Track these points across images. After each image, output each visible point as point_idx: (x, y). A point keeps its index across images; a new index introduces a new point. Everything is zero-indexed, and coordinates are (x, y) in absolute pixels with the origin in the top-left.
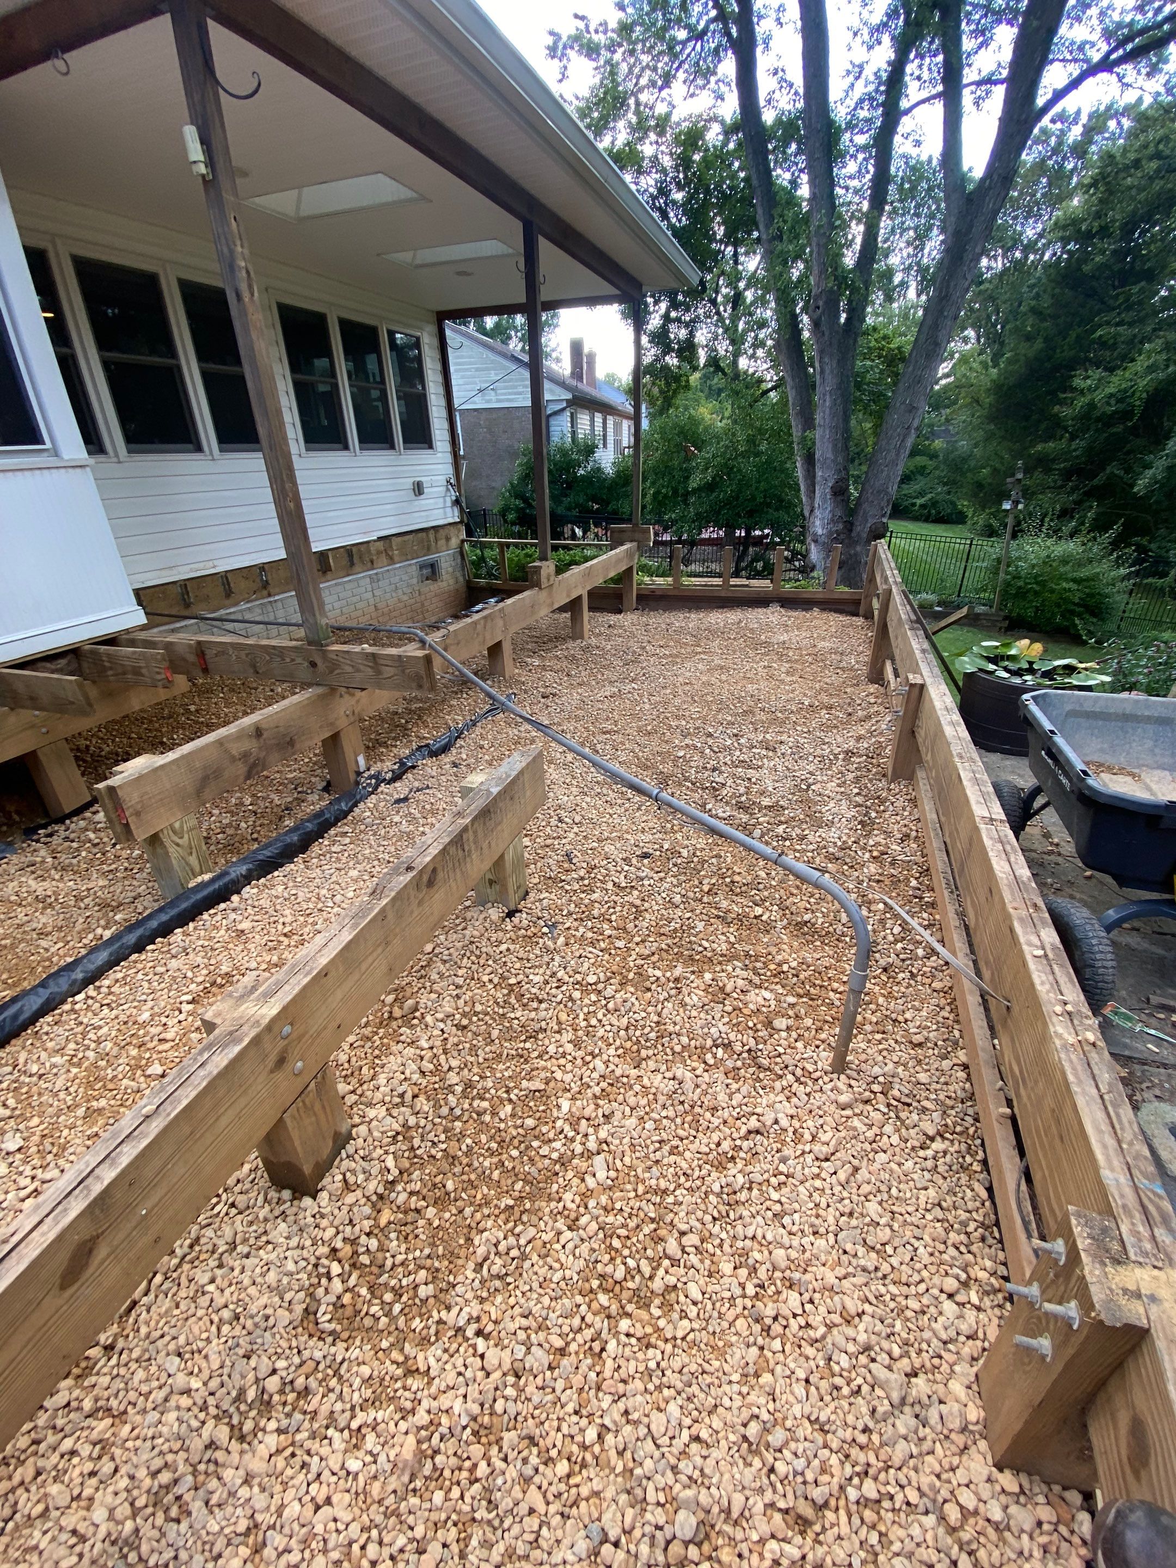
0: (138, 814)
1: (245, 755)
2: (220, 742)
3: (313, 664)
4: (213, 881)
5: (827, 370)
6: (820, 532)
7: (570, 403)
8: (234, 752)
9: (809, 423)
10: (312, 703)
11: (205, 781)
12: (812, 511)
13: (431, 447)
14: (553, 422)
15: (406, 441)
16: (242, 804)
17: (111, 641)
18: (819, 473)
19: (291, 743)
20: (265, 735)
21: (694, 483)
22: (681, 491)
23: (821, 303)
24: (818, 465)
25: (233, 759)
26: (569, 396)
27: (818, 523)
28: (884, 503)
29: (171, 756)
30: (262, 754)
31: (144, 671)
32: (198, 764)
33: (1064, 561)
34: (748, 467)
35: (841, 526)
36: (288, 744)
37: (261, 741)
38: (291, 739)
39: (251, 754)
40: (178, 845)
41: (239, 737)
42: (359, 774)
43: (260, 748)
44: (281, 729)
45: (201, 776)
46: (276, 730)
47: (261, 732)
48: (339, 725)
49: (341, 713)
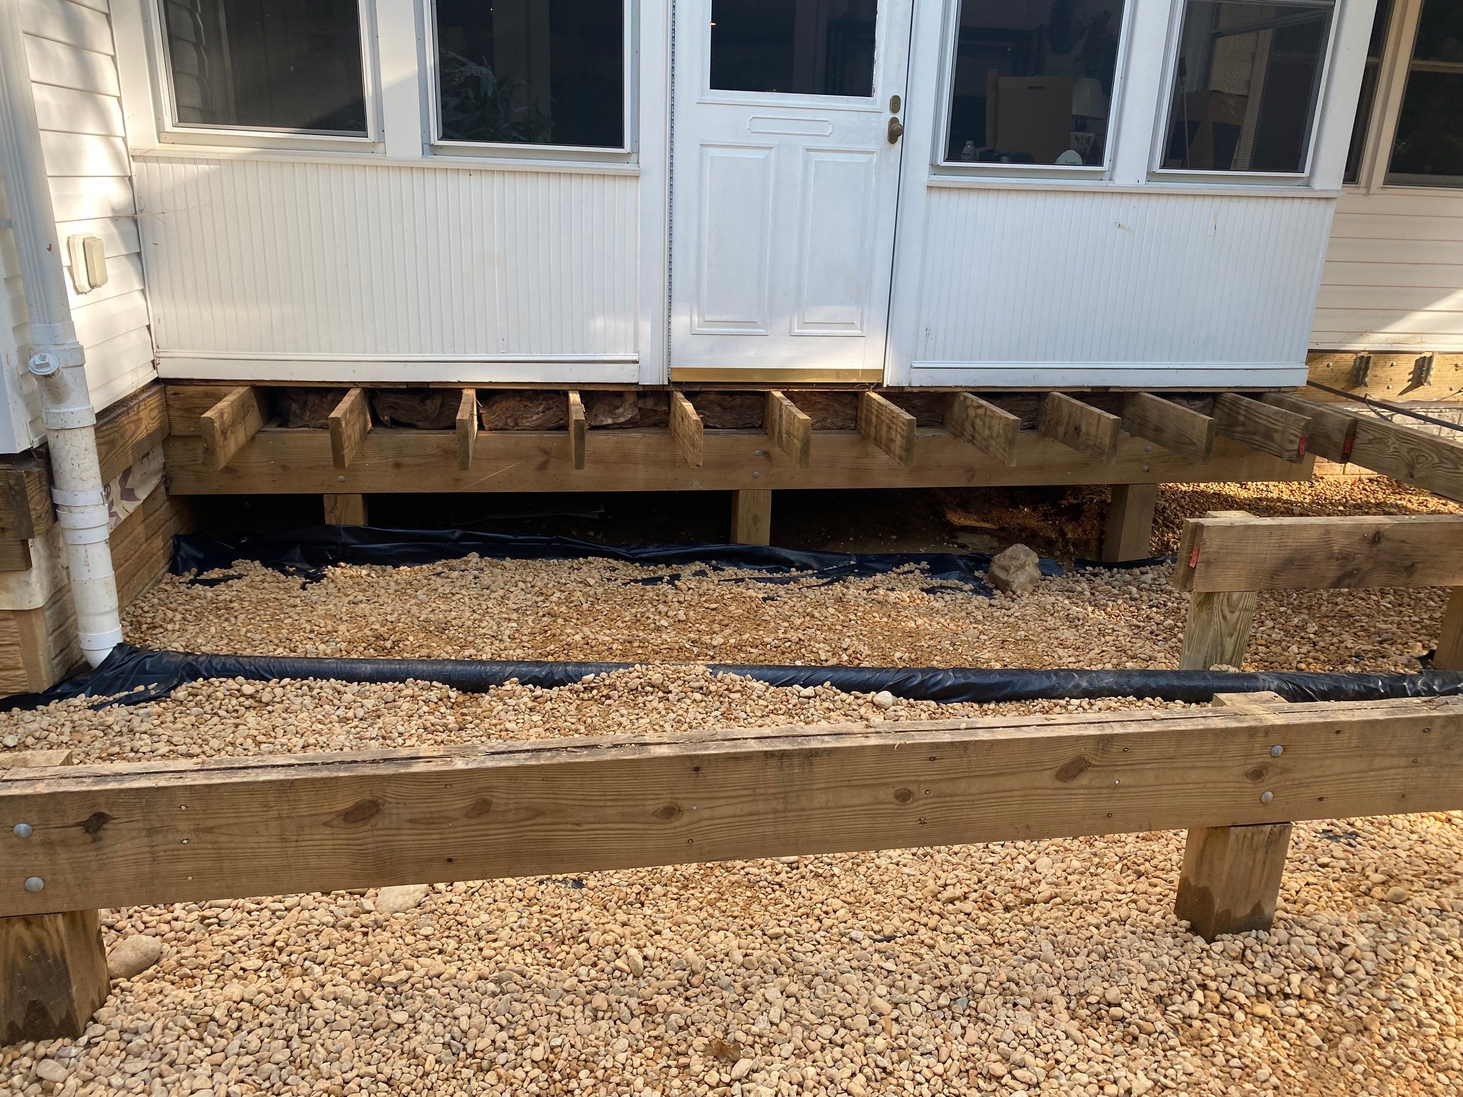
1: (1346, 558)
8: (1336, 547)
11: (1288, 563)
16: (1303, 629)
17: (1256, 394)
19: (1410, 570)
20: (1383, 545)
25: (1331, 555)
30: (1366, 566)
31: (1277, 436)
32: (1290, 542)
36: (1406, 568)
37: (1375, 549)
38: (1412, 565)
39: (1354, 559)
40: (1225, 618)
41: (1351, 532)
43: (1368, 558)
44: (1407, 547)
45: (1286, 557)
46: (1400, 545)
47: (1379, 539)
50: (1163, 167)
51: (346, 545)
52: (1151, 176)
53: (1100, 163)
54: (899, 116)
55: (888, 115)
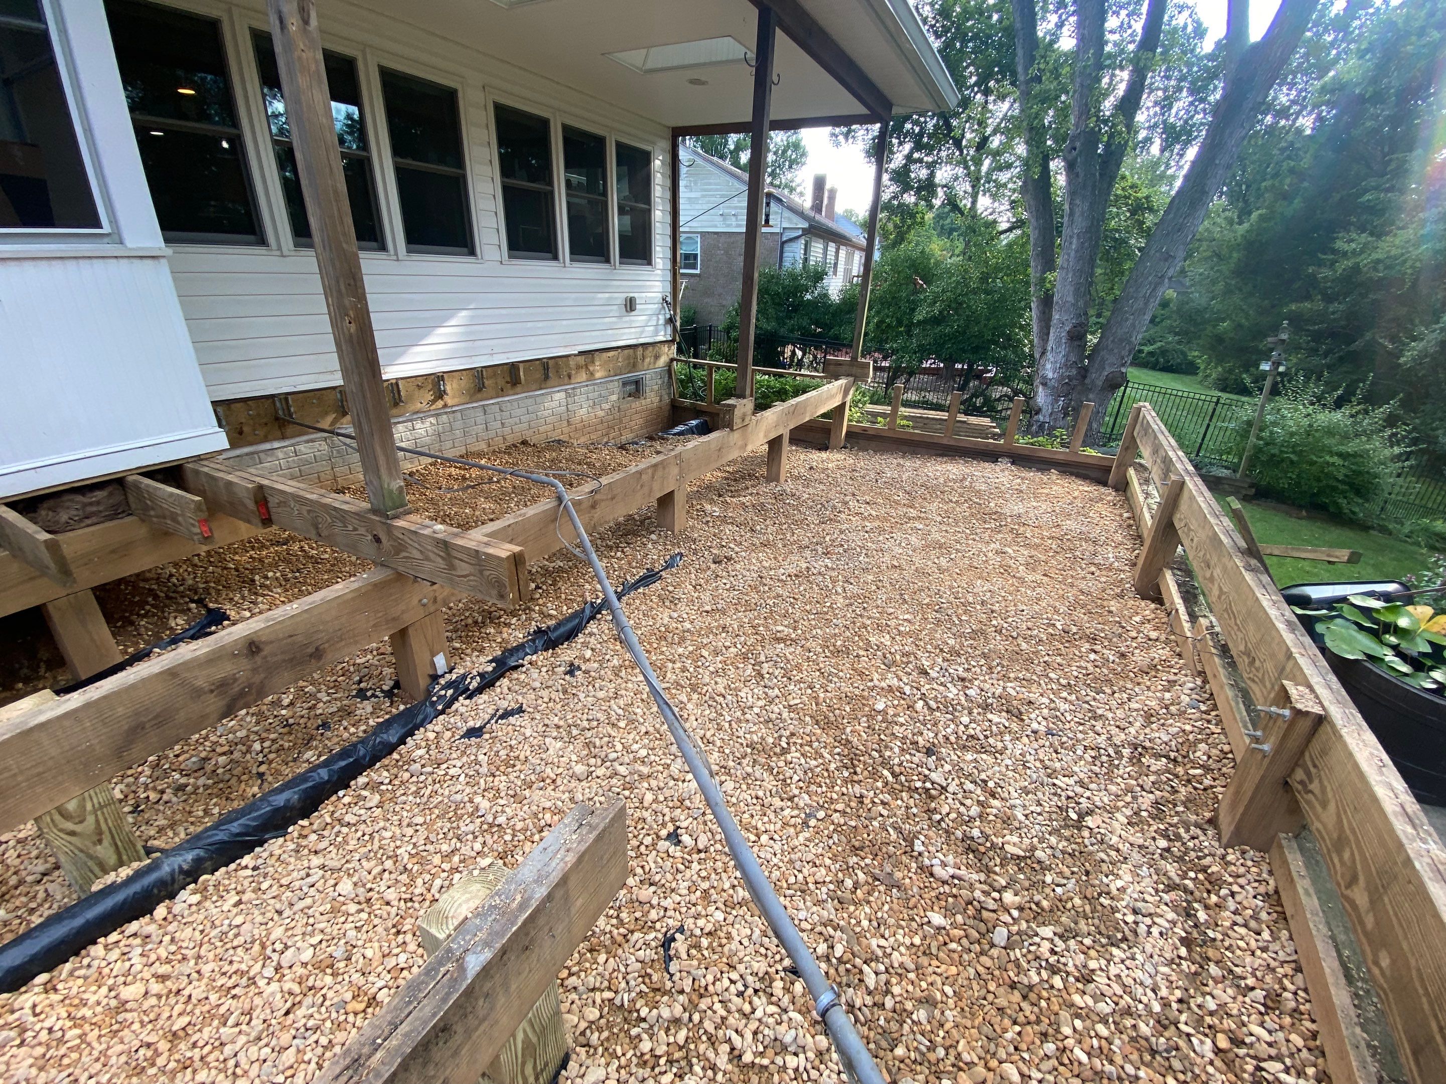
1: (222, 686)
2: (171, 673)
3: (377, 540)
4: (129, 881)
5: (1077, 214)
6: (1050, 375)
7: (805, 232)
8: (200, 683)
9: (1049, 264)
10: (362, 596)
11: (134, 731)
12: (1043, 353)
13: (649, 263)
14: (787, 248)
15: (622, 256)
18: (1056, 316)
19: (318, 654)
20: (267, 651)
21: (920, 315)
22: (905, 322)
23: (1078, 144)
24: (1056, 307)
25: (197, 693)
26: (806, 225)
27: (1048, 366)
28: (1125, 353)
29: (76, 699)
30: (257, 679)
32: (121, 711)
33: (1330, 431)
34: (979, 303)
35: (1074, 372)
36: (311, 656)
37: (258, 659)
38: (317, 649)
39: (235, 680)
40: (72, 833)
41: (212, 659)
42: (435, 678)
43: (255, 670)
44: (299, 638)
45: (126, 727)
46: (289, 640)
47: (257, 647)
48: (408, 619)
49: (415, 601)
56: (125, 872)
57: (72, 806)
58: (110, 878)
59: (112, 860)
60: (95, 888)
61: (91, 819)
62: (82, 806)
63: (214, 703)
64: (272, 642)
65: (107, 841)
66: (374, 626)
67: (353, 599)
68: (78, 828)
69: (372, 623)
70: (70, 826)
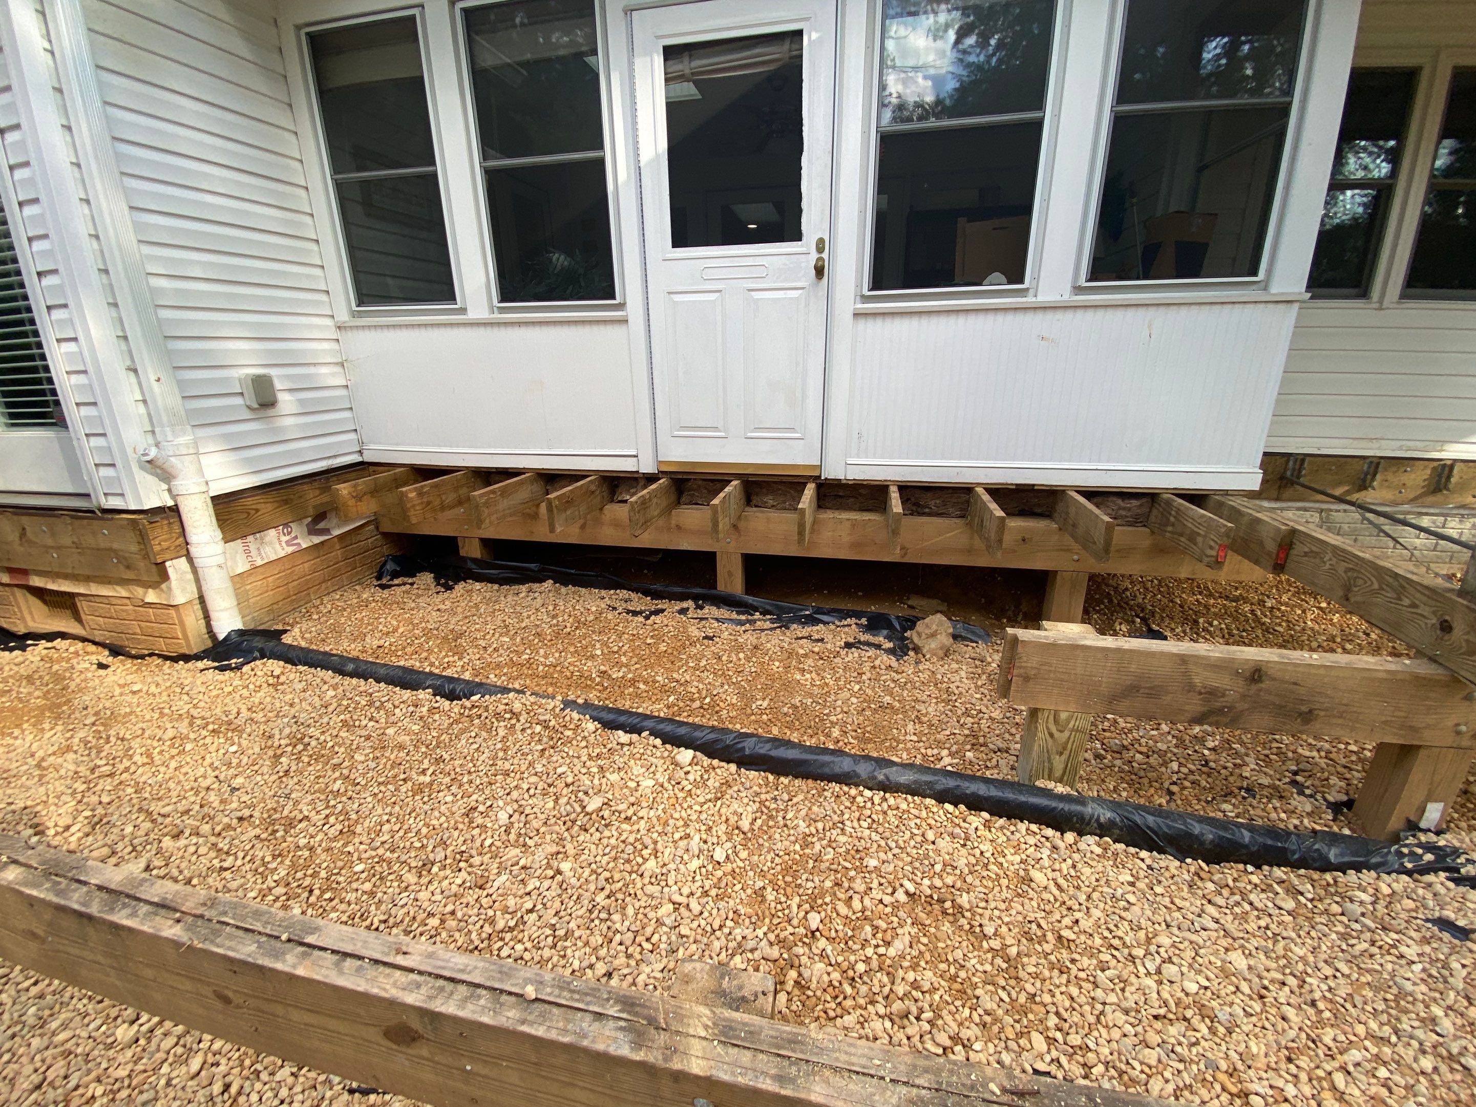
0: (1027, 679)
1: (1212, 693)
2: (1183, 659)
3: (1446, 627)
4: (1062, 798)
8: (1197, 681)
10: (1393, 681)
11: (1131, 690)
19: (1308, 717)
20: (1265, 685)
25: (1190, 687)
29: (1108, 642)
30: (1240, 706)
31: (1199, 540)
32: (1133, 667)
36: (1301, 714)
37: (1254, 688)
38: (1310, 711)
39: (1224, 695)
40: (1051, 735)
41: (1218, 666)
42: (1413, 827)
43: (1244, 697)
44: (1302, 691)
45: (1129, 683)
46: (1292, 687)
47: (1260, 677)
48: (1428, 737)
49: (1450, 723)
50: (1089, 280)
51: (470, 570)
52: (1078, 290)
53: (1021, 281)
54: (825, 255)
55: (814, 255)
56: (1060, 789)
57: (1063, 716)
58: (1051, 785)
59: (1058, 773)
60: (1040, 783)
61: (1066, 734)
62: (1068, 721)
63: (1195, 706)
64: (1274, 679)
65: (1064, 757)
66: (1385, 722)
67: (1381, 680)
68: (1057, 734)
69: (1384, 719)
70: (1054, 729)
